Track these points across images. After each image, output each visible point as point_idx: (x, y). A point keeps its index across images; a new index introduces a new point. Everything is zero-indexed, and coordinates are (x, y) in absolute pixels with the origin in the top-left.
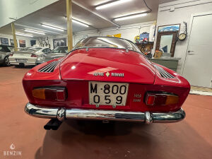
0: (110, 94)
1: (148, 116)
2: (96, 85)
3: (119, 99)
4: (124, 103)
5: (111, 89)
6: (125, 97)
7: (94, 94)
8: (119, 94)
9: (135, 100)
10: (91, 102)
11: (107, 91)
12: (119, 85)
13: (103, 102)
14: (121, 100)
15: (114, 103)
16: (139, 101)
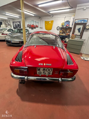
0: (46, 71)
1: (60, 79)
2: (40, 69)
3: (49, 73)
4: (51, 74)
5: (46, 70)
6: (51, 72)
7: (39, 71)
8: (49, 71)
9: (55, 73)
10: (38, 73)
11: (44, 70)
12: (49, 69)
13: (43, 74)
14: (50, 74)
15: (47, 74)
16: (57, 74)
